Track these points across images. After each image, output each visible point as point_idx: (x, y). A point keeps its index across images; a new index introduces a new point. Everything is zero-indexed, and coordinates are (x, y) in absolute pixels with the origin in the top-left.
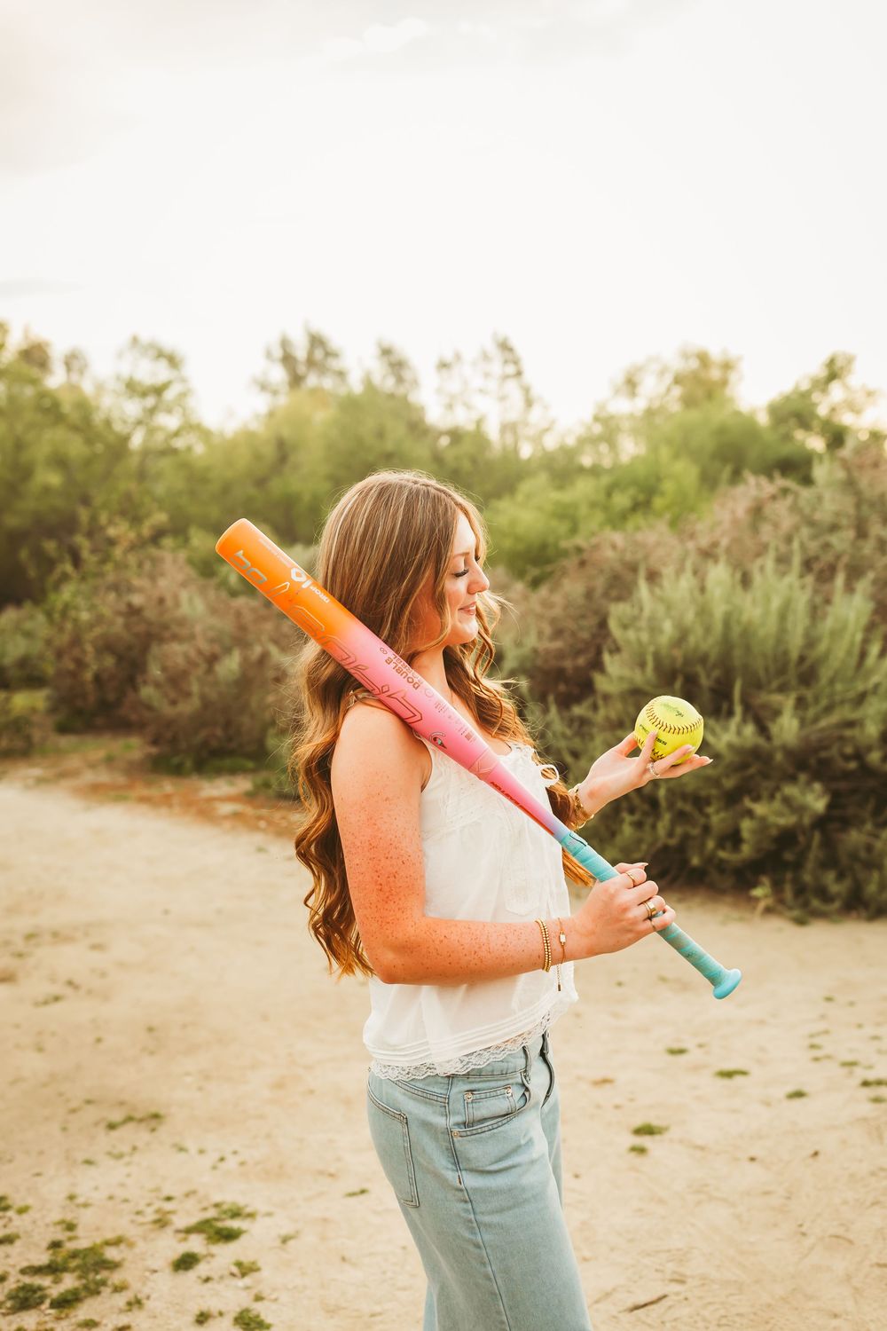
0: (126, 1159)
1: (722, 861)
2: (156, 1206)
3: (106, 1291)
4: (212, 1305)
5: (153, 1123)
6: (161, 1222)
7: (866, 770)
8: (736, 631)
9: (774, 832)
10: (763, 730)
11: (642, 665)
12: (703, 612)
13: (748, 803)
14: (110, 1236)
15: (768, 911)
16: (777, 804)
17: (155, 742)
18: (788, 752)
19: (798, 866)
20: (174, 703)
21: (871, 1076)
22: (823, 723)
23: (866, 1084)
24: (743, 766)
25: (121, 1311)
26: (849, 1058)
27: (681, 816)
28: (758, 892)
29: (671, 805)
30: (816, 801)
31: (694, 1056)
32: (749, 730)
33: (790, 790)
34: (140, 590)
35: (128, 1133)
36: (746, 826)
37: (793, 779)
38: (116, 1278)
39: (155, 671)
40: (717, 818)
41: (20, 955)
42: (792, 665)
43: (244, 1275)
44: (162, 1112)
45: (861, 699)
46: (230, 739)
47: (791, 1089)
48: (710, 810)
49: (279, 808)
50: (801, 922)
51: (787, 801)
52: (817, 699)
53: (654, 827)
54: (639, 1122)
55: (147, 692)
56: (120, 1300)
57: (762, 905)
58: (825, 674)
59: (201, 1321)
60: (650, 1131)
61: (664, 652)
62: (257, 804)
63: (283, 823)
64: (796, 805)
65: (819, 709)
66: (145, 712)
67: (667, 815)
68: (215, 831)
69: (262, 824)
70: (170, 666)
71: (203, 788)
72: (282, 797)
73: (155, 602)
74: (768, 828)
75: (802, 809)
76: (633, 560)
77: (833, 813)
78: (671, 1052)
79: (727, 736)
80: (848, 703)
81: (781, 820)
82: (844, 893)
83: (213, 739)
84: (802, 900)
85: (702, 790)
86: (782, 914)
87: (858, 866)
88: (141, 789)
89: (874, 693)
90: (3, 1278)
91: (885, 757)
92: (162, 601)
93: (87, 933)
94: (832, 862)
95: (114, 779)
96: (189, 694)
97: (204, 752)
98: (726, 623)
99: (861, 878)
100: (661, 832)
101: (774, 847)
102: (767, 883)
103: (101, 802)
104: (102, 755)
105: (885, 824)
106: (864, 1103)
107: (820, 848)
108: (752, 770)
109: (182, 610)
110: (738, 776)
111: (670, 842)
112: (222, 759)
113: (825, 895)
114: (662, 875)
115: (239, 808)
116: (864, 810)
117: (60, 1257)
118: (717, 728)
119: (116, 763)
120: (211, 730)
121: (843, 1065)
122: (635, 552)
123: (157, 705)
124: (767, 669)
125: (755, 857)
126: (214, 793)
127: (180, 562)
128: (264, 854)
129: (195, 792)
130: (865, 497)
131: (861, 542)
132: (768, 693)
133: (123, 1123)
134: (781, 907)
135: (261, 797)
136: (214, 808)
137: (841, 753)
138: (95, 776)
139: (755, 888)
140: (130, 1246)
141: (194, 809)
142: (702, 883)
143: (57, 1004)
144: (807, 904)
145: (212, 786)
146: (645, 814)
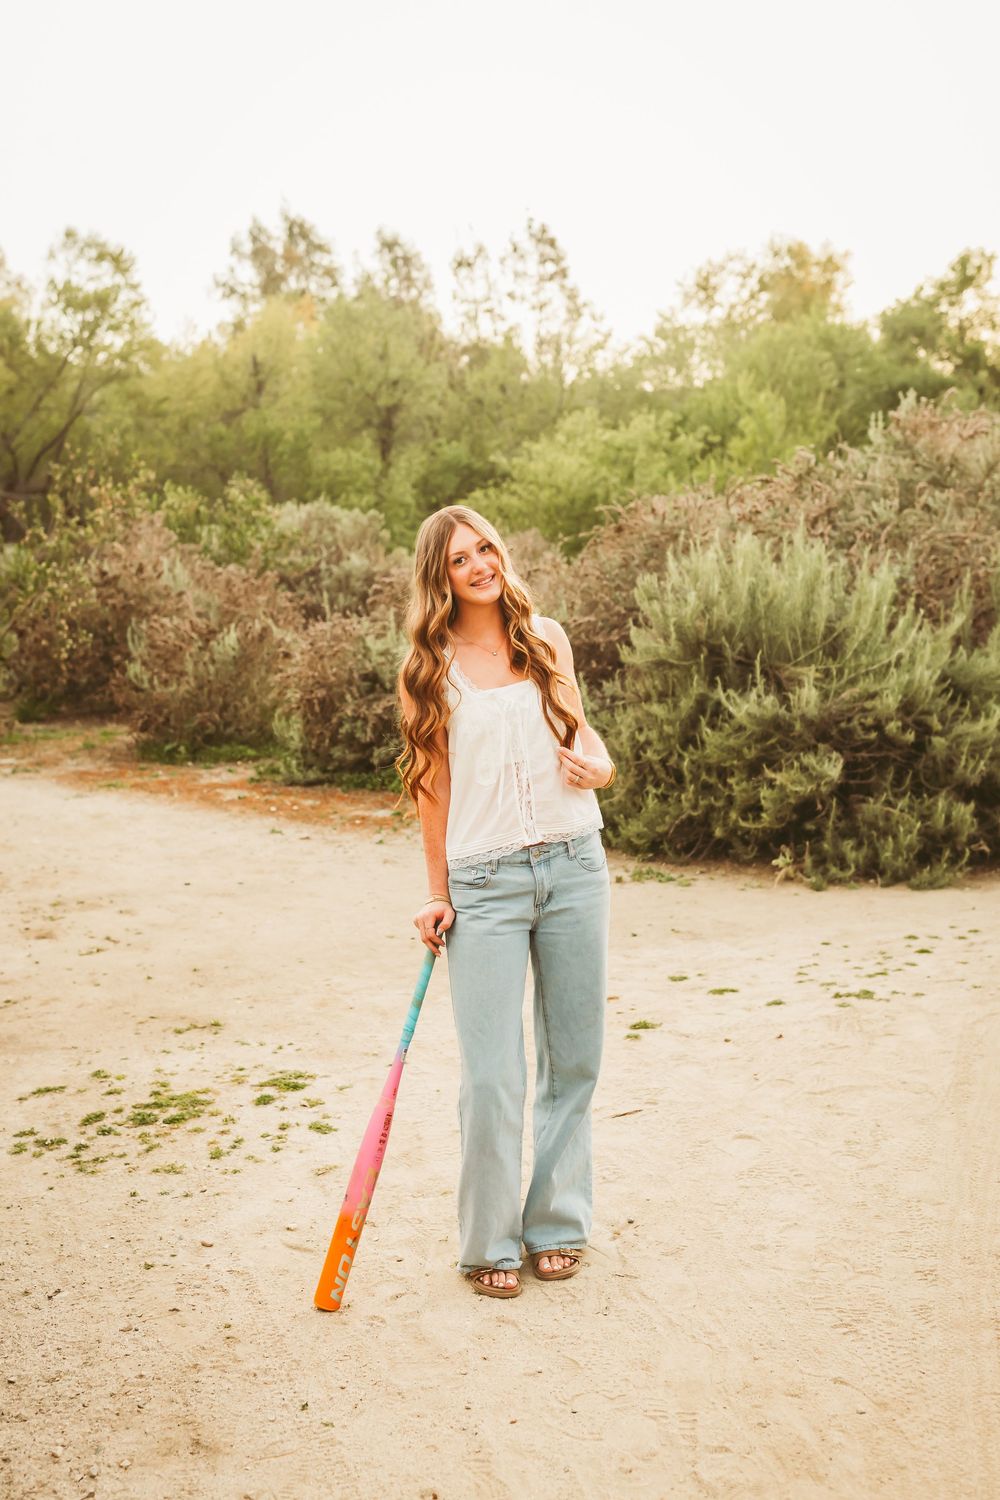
0: (198, 1050)
1: (748, 832)
2: (232, 1073)
3: (204, 1116)
4: (292, 1121)
5: (214, 1029)
6: (239, 1082)
7: (886, 741)
8: (762, 603)
9: (792, 801)
10: (784, 700)
11: (666, 638)
12: (728, 586)
13: (769, 773)
14: (198, 1089)
15: (788, 879)
16: (794, 774)
17: (143, 729)
18: (808, 723)
19: (818, 835)
20: (165, 683)
21: (843, 991)
22: (846, 695)
23: (837, 996)
24: (765, 737)
25: (219, 1125)
26: (829, 980)
27: (707, 788)
28: (779, 862)
29: (695, 778)
30: (833, 768)
31: (693, 980)
32: (770, 700)
33: (809, 759)
34: (117, 556)
35: (194, 1037)
36: (765, 792)
37: (814, 749)
38: (210, 1108)
39: (138, 649)
40: (738, 786)
41: (52, 919)
42: (820, 637)
43: (312, 1106)
44: (221, 1022)
45: (883, 673)
46: (227, 725)
47: (772, 1000)
48: (731, 781)
49: (290, 794)
50: (818, 888)
51: (804, 769)
52: (840, 672)
53: (679, 800)
54: (635, 1021)
55: (134, 669)
56: (219, 1119)
57: (781, 874)
58: (852, 645)
59: (283, 1128)
60: (645, 1026)
61: (690, 624)
62: (264, 790)
63: (295, 808)
64: (814, 774)
65: (843, 681)
66: (134, 693)
67: (692, 788)
68: (223, 815)
69: (273, 809)
70: (159, 643)
71: (201, 776)
72: (293, 783)
73: (133, 570)
74: (788, 797)
75: (819, 778)
76: (673, 528)
77: (852, 782)
78: (674, 979)
79: (749, 706)
80: (871, 675)
81: (798, 788)
82: (861, 860)
83: (209, 724)
84: (821, 869)
85: (725, 762)
86: (801, 881)
87: (875, 833)
88: (132, 777)
89: (898, 664)
90: (119, 1111)
91: (904, 728)
92: (141, 569)
93: (111, 902)
94: (852, 832)
95: (100, 768)
96: (182, 674)
97: (199, 738)
98: (752, 595)
99: (878, 845)
100: (685, 804)
101: (795, 817)
102: (788, 852)
103: (91, 790)
104: (79, 743)
105: (904, 794)
106: (832, 1008)
107: (839, 819)
108: (773, 741)
109: (166, 579)
110: (759, 746)
111: (695, 814)
112: (219, 746)
113: (843, 864)
114: (687, 849)
115: (245, 793)
116: (885, 780)
117: (162, 1099)
118: (738, 700)
119: (98, 752)
120: (206, 714)
121: (823, 985)
122: (676, 518)
123: (146, 685)
124: (794, 642)
125: (777, 826)
126: (215, 780)
127: (158, 524)
128: (279, 835)
129: (194, 780)
130: (920, 461)
131: (906, 511)
132: (796, 665)
133: (188, 1030)
134: (800, 875)
135: (268, 783)
136: (218, 794)
137: (861, 724)
138: (77, 765)
139: (776, 857)
140: (217, 1093)
141: (196, 796)
142: (727, 855)
143: (101, 954)
144: (825, 873)
145: (211, 774)
146: (672, 787)
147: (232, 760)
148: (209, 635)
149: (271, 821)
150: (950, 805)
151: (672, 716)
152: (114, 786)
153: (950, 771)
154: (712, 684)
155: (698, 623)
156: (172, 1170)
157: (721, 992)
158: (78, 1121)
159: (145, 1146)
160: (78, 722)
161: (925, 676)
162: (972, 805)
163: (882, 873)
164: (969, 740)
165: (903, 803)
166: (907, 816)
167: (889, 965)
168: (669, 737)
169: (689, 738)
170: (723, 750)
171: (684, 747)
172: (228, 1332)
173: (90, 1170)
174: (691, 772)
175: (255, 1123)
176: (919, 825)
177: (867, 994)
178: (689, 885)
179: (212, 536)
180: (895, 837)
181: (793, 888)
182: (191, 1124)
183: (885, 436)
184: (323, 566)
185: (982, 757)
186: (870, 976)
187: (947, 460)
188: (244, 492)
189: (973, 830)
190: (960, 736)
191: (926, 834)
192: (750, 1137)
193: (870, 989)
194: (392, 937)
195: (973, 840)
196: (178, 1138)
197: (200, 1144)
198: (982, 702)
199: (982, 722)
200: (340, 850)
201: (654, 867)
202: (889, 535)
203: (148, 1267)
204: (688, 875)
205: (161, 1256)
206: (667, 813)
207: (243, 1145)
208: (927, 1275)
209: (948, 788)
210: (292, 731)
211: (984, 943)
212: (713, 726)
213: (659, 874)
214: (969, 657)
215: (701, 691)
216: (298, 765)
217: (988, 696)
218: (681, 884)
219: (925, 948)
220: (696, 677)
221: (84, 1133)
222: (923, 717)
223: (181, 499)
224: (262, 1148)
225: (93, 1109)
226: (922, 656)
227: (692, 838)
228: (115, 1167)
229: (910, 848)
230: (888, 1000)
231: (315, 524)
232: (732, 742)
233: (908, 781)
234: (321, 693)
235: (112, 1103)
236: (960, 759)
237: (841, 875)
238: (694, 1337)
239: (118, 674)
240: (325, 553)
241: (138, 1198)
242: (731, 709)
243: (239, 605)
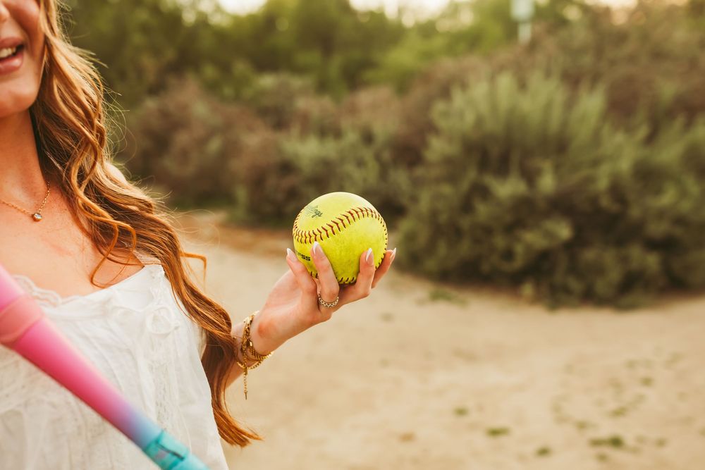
1: (503, 269)
10: (531, 184)
12: (493, 106)
13: (519, 232)
15: (530, 301)
16: (539, 234)
18: (548, 200)
19: (550, 272)
21: (597, 436)
23: (593, 443)
24: (517, 209)
26: (583, 419)
27: (477, 241)
28: (524, 289)
29: (471, 234)
30: (564, 231)
31: (473, 416)
32: (522, 184)
33: (548, 225)
36: (519, 249)
37: (549, 216)
45: (596, 163)
47: (539, 446)
50: (552, 309)
57: (526, 297)
58: (574, 147)
61: (468, 134)
67: (468, 240)
75: (554, 236)
78: (457, 413)
79: (507, 188)
80: (587, 166)
82: (581, 289)
85: (490, 224)
99: (592, 280)
102: (530, 284)
110: (512, 215)
118: (501, 184)
121: (577, 426)
132: (534, 159)
144: (556, 297)
150: (641, 253)
151: (455, 193)
153: (640, 230)
154: (482, 173)
155: (474, 132)
157: (496, 433)
161: (625, 165)
169: (466, 206)
170: (489, 216)
171: (463, 213)
174: (468, 230)
180: (604, 275)
186: (613, 415)
190: (648, 206)
191: (626, 274)
193: (619, 434)
198: (659, 182)
199: (662, 198)
209: (639, 242)
213: (447, 294)
214: (651, 150)
215: (475, 177)
217: (663, 179)
220: (471, 168)
232: (495, 211)
236: (648, 221)
242: (496, 190)
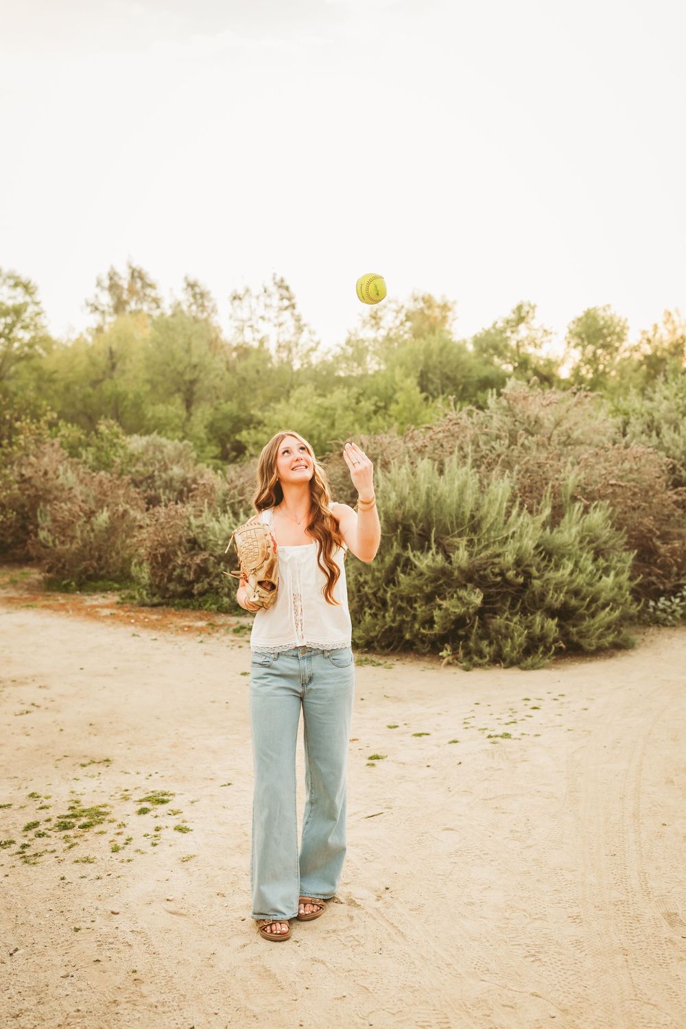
0: (97, 778)
1: (424, 636)
2: (121, 793)
3: (105, 823)
4: (163, 825)
5: (106, 763)
6: (126, 798)
7: (506, 582)
8: (434, 499)
9: (453, 617)
10: (448, 558)
12: (414, 488)
13: (438, 601)
14: (100, 804)
15: (449, 664)
16: (454, 601)
17: (49, 571)
18: (462, 571)
19: (467, 638)
20: (63, 543)
21: (493, 734)
22: (483, 555)
23: (490, 737)
24: (436, 579)
25: (115, 828)
26: (484, 727)
27: (400, 610)
28: (443, 653)
29: (394, 604)
30: (477, 598)
31: (402, 728)
32: (440, 558)
33: (462, 593)
34: (31, 464)
35: (93, 769)
36: (436, 613)
37: (465, 586)
38: (108, 818)
39: (45, 522)
40: (420, 609)
42: (467, 521)
43: (175, 814)
44: (110, 759)
45: (505, 541)
46: (101, 569)
47: (451, 740)
48: (416, 605)
49: (143, 612)
50: (467, 669)
51: (460, 599)
52: (479, 541)
53: (384, 617)
54: (371, 755)
55: (43, 534)
56: (115, 825)
57: (445, 661)
58: (485, 526)
59: (157, 829)
60: (377, 758)
61: (391, 512)
62: (126, 609)
63: (146, 620)
64: (465, 601)
65: (481, 547)
66: (43, 549)
67: (392, 609)
68: (101, 625)
69: (133, 621)
70: (59, 518)
71: (85, 600)
72: (143, 605)
73: (41, 474)
74: (450, 615)
75: (469, 603)
76: (374, 454)
77: (487, 606)
78: (390, 727)
79: (427, 561)
80: (497, 543)
81: (456, 610)
82: (492, 653)
83: (90, 568)
84: (468, 658)
85: (412, 594)
86: (457, 665)
87: (500, 637)
88: (41, 601)
89: (513, 537)
90: (49, 820)
91: (517, 575)
92: (46, 473)
93: (34, 680)
94: (485, 635)
95: (21, 595)
96: (73, 538)
97: (84, 577)
98: (428, 495)
99: (501, 644)
100: (388, 619)
101: (453, 627)
102: (449, 648)
103: (16, 609)
104: (7, 579)
105: (516, 614)
106: (487, 744)
107: (479, 627)
108: (441, 582)
109: (60, 480)
110: (433, 585)
111: (393, 625)
112: (96, 582)
113: (481, 654)
114: (388, 646)
115: (114, 611)
116: (505, 605)
117: (76, 812)
118: (421, 557)
119: (19, 585)
120: (89, 562)
121: (480, 730)
122: (375, 448)
123: (51, 544)
124: (452, 523)
125: (442, 632)
126: (95, 603)
127: (57, 445)
128: (137, 638)
129: (82, 602)
130: (518, 418)
131: (512, 447)
132: (452, 537)
133: (89, 764)
134: (456, 662)
135: (128, 605)
136: (97, 612)
137: (492, 572)
138: (7, 593)
139: (442, 651)
140: (112, 807)
141: (83, 613)
142: (412, 649)
143: (29, 715)
144: (471, 660)
145: (92, 599)
146: (379, 609)
147: (104, 590)
148: (91, 514)
149: (131, 629)
150: (543, 620)
151: (380, 566)
152: (31, 606)
153: (542, 600)
154: (405, 547)
155: (398, 511)
156: (87, 861)
157: (420, 735)
158: (21, 828)
159: (68, 845)
160: (5, 567)
161: (529, 544)
162: (556, 620)
163: (504, 660)
164: (554, 582)
165: (516, 619)
166: (518, 627)
167: (517, 717)
168: (378, 579)
169: (391, 580)
170: (410, 587)
171: (387, 585)
172: (135, 976)
173: (32, 862)
174: (391, 600)
175: (139, 826)
176: (526, 632)
177: (507, 736)
178: (391, 668)
179: (88, 455)
180: (512, 639)
181: (452, 670)
182: (97, 829)
183: (497, 403)
184: (156, 473)
185: (561, 592)
186: (507, 724)
187: (532, 419)
188: (108, 427)
189: (556, 634)
190: (548, 579)
191: (530, 638)
192: (452, 830)
193: (509, 732)
194: (214, 702)
195: (556, 641)
196: (89, 838)
197: (104, 841)
198: (560, 560)
199: (561, 572)
200: (177, 647)
201: (368, 656)
202: (503, 460)
203: (77, 930)
204: (389, 662)
205: (85, 922)
206: (376, 625)
207: (132, 842)
208: (576, 919)
209: (541, 610)
210: (144, 574)
211: (569, 702)
212: (404, 572)
213: (372, 661)
214: (551, 532)
215: (398, 551)
216: (147, 594)
217: (563, 556)
218: (385, 667)
219: (536, 706)
220: (395, 544)
221: (26, 836)
222: (527, 568)
223: (70, 431)
224: (144, 844)
225: (31, 820)
226: (527, 532)
227: (391, 639)
228: (48, 859)
229: (520, 645)
230: (520, 739)
231: (151, 448)
232: (417, 582)
233: (519, 606)
234: (162, 550)
235: (44, 814)
236: (548, 593)
237: (480, 661)
238: (439, 967)
239: (33, 538)
240: (158, 466)
241: (66, 881)
242: (417, 563)
243: (107, 496)
